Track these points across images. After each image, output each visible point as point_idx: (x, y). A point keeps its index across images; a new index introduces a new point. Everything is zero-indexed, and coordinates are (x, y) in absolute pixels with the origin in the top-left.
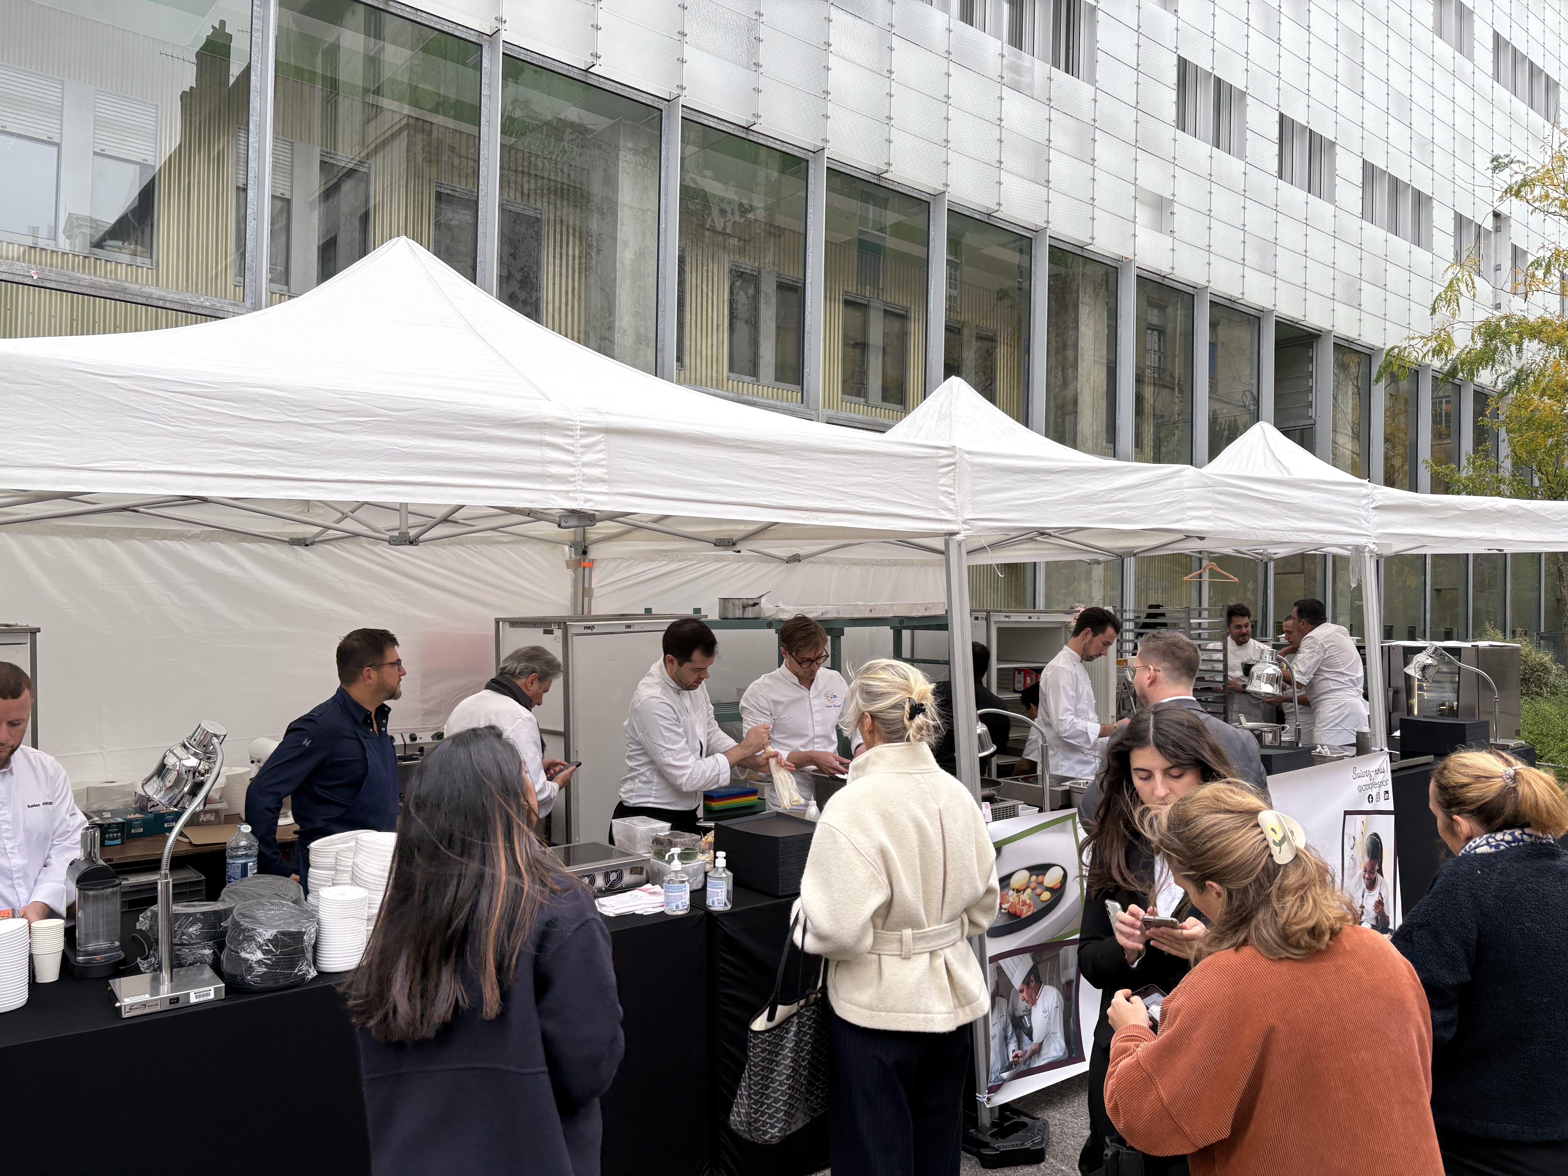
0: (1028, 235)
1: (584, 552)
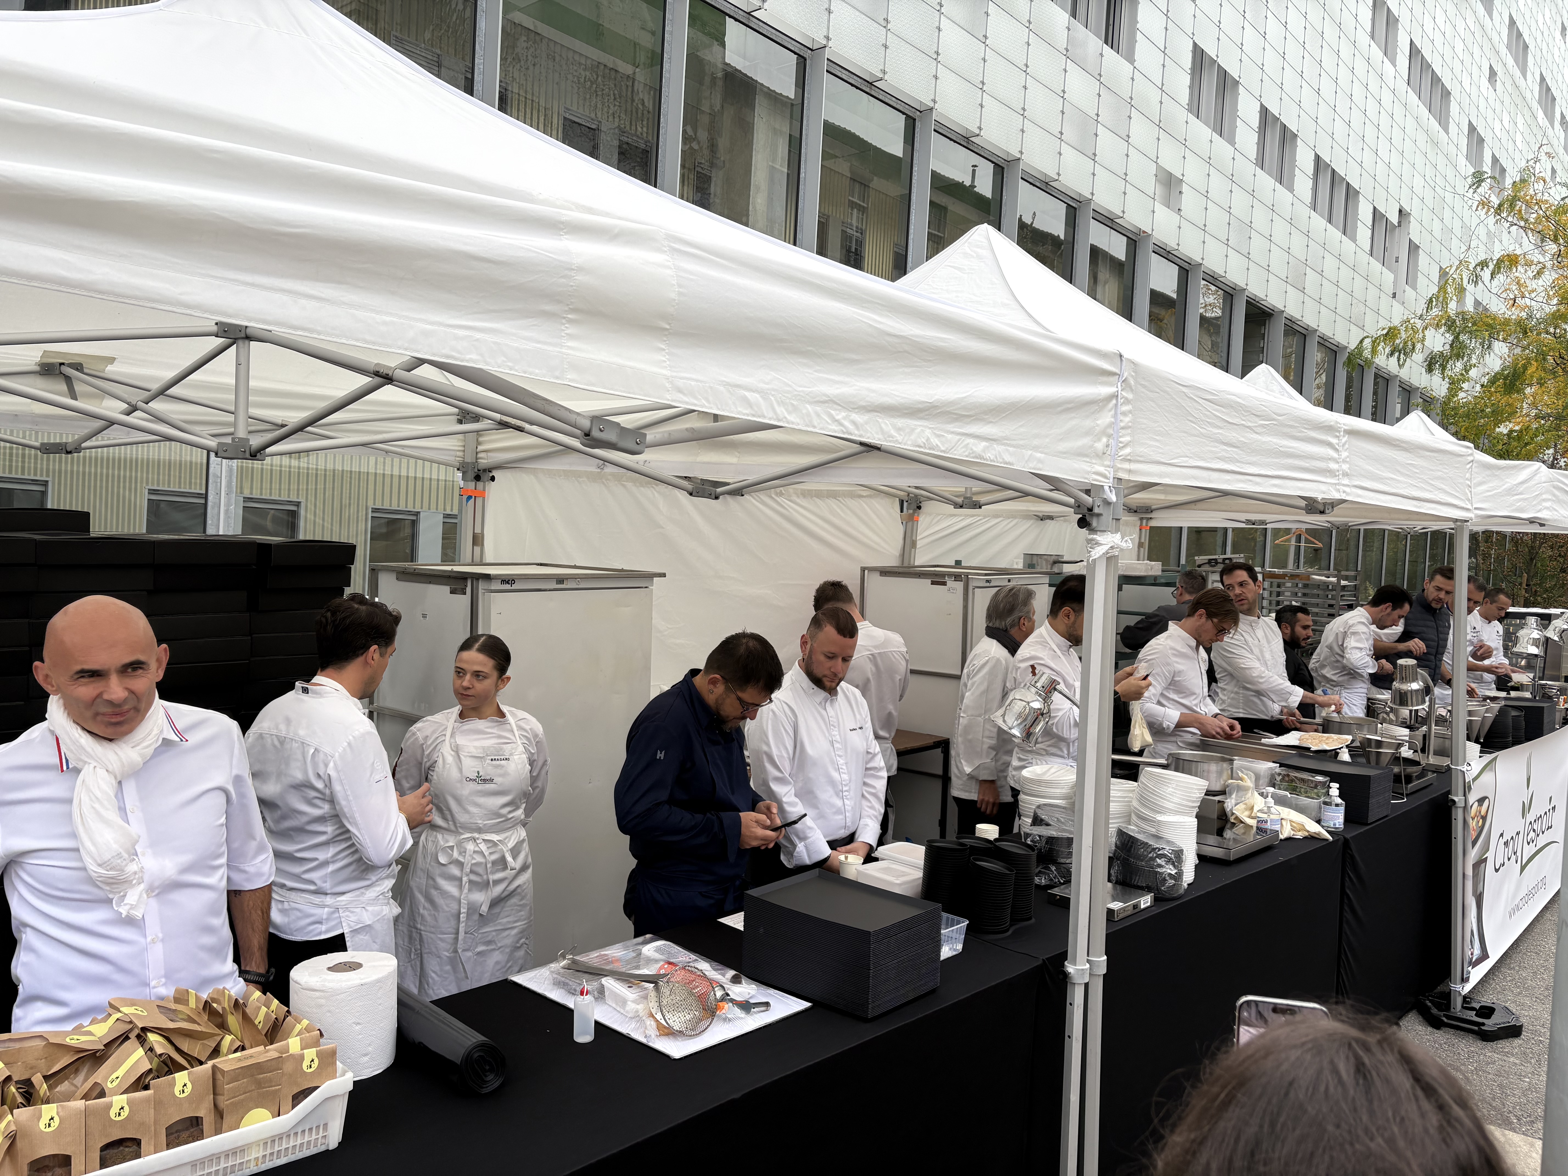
0: (1074, 205)
1: (919, 508)
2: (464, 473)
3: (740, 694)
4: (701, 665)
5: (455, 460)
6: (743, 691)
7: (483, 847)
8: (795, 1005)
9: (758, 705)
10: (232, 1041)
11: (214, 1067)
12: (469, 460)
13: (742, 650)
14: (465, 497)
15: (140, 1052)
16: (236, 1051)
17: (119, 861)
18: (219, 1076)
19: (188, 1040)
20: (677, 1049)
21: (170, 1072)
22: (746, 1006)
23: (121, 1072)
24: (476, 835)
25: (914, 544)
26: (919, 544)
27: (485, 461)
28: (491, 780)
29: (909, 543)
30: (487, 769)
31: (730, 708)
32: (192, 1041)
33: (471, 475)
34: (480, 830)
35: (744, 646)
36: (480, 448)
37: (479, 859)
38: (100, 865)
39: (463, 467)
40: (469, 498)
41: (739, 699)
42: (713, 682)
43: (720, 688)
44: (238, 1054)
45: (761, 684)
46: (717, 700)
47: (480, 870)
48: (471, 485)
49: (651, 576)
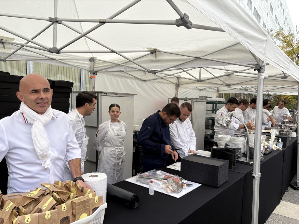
1: (179, 86)
2: (91, 72)
3: (170, 117)
4: (161, 110)
5: (89, 69)
6: (171, 117)
7: (119, 150)
8: (198, 185)
9: (174, 120)
10: (74, 195)
11: (72, 202)
12: (92, 69)
13: (171, 107)
14: (91, 78)
15: (52, 198)
16: (76, 197)
17: (47, 150)
18: (73, 204)
19: (62, 195)
20: (178, 196)
21: (60, 204)
22: (188, 185)
23: (47, 204)
24: (118, 148)
25: (178, 94)
26: (179, 94)
27: (95, 70)
28: (120, 135)
29: (177, 93)
30: (119, 133)
31: (168, 120)
32: (63, 195)
33: (92, 73)
34: (118, 146)
35: (172, 106)
36: (94, 67)
37: (119, 153)
38: (41, 151)
39: (91, 71)
40: (92, 78)
41: (170, 119)
42: (164, 114)
43: (166, 116)
44: (77, 198)
45: (176, 115)
46: (165, 118)
47: (119, 155)
48: (92, 75)
49: (134, 95)
